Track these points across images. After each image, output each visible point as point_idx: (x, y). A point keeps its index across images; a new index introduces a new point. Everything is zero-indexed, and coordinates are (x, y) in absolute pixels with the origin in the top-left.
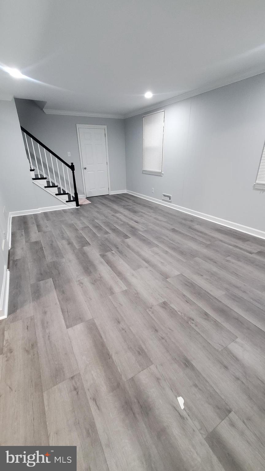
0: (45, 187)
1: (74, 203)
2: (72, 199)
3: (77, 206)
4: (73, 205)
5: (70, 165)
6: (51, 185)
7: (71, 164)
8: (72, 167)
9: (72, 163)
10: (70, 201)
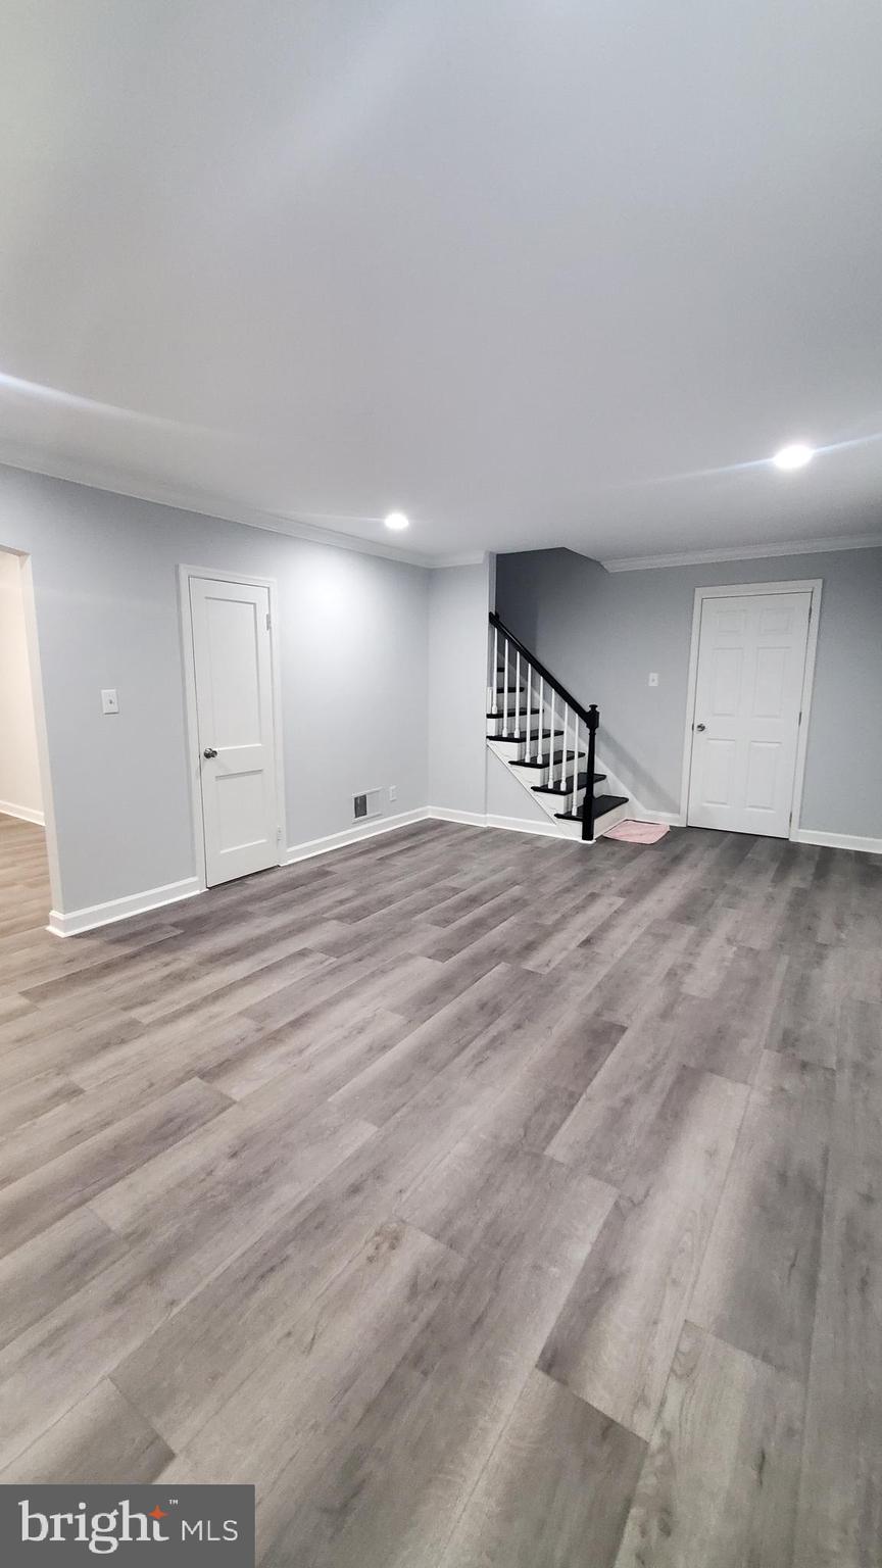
0: (512, 763)
1: (578, 826)
2: (574, 813)
3: (584, 838)
4: (573, 831)
5: (588, 709)
6: (527, 760)
7: (590, 709)
8: (591, 718)
9: (594, 707)
10: (567, 816)
